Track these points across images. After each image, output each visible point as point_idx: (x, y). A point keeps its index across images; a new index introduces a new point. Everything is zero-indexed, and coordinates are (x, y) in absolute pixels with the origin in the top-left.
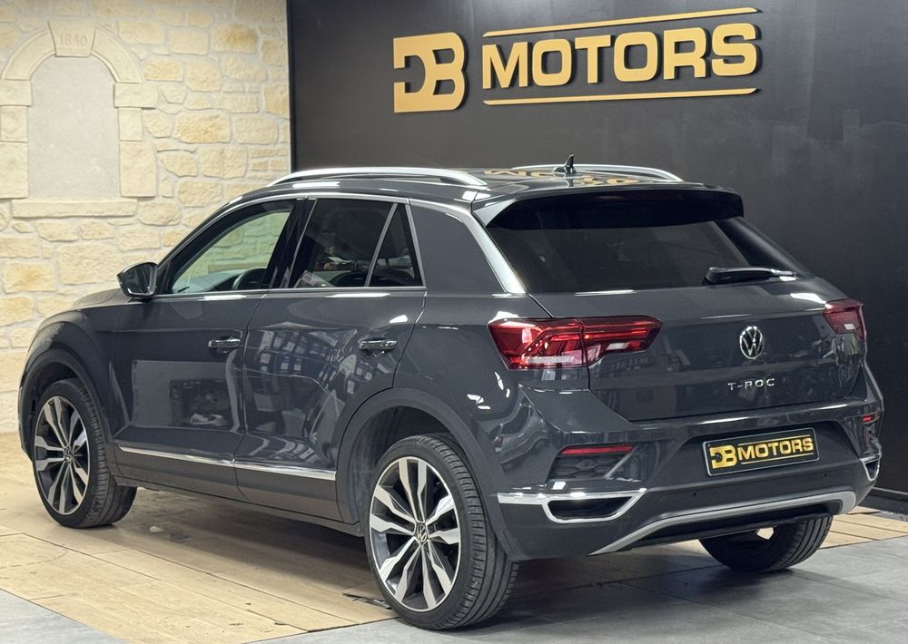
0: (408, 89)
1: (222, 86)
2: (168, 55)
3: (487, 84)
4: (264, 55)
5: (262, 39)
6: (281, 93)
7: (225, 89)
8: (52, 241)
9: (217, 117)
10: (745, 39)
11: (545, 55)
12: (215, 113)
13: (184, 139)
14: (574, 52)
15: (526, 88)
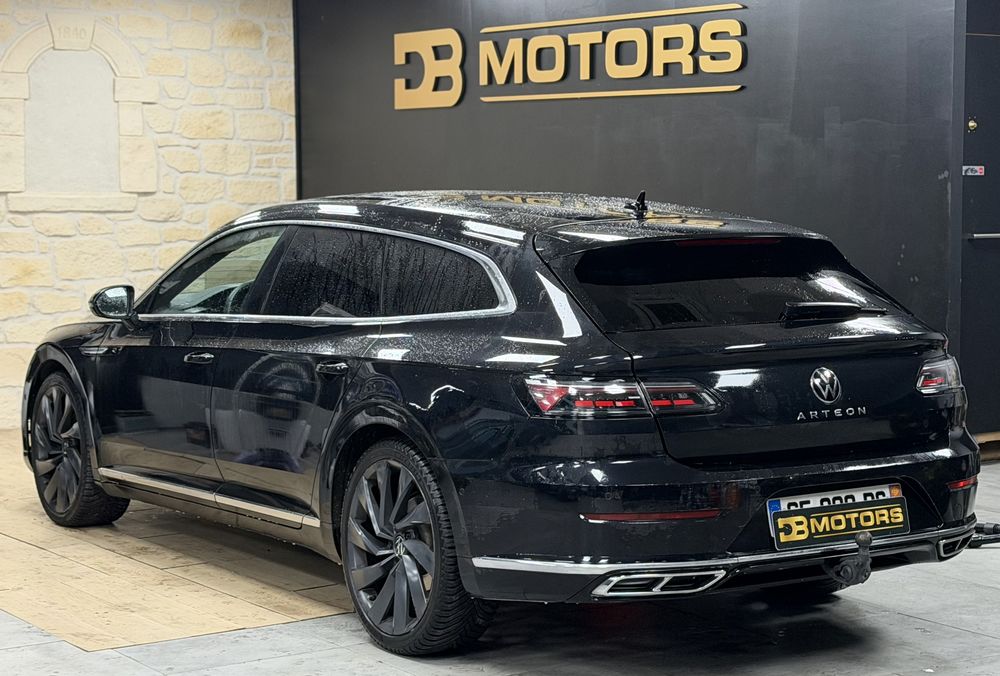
0: (408, 86)
1: (225, 81)
2: (170, 50)
3: (483, 80)
4: (269, 50)
5: (267, 34)
6: (287, 89)
7: (228, 84)
8: (49, 236)
9: (220, 113)
10: (731, 34)
11: (539, 51)
12: (218, 108)
13: (184, 135)
14: (568, 48)
15: (520, 84)
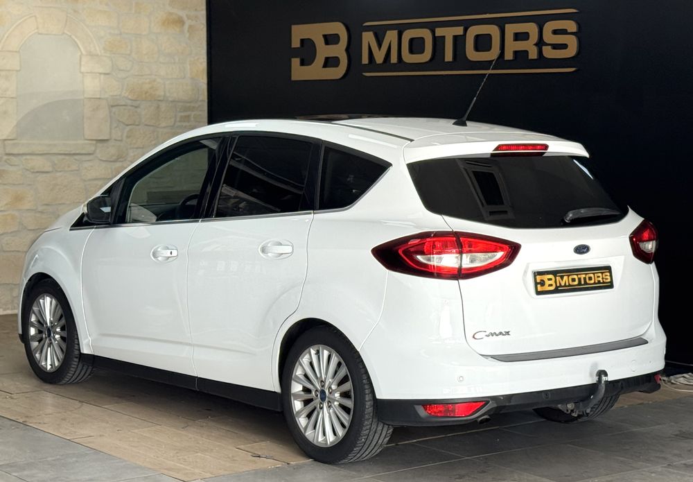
0: (303, 63)
1: (158, 58)
2: (120, 35)
3: (365, 60)
4: (189, 36)
5: (188, 23)
6: (201, 64)
7: (161, 60)
8: (33, 172)
10: (569, 31)
11: (412, 41)
12: (153, 78)
13: (130, 97)
14: (435, 39)
15: (396, 64)
